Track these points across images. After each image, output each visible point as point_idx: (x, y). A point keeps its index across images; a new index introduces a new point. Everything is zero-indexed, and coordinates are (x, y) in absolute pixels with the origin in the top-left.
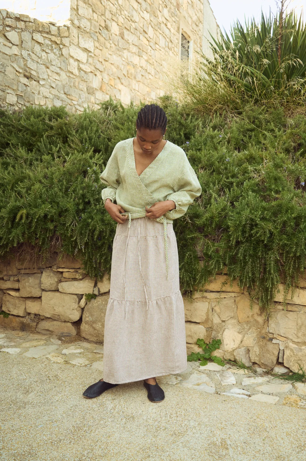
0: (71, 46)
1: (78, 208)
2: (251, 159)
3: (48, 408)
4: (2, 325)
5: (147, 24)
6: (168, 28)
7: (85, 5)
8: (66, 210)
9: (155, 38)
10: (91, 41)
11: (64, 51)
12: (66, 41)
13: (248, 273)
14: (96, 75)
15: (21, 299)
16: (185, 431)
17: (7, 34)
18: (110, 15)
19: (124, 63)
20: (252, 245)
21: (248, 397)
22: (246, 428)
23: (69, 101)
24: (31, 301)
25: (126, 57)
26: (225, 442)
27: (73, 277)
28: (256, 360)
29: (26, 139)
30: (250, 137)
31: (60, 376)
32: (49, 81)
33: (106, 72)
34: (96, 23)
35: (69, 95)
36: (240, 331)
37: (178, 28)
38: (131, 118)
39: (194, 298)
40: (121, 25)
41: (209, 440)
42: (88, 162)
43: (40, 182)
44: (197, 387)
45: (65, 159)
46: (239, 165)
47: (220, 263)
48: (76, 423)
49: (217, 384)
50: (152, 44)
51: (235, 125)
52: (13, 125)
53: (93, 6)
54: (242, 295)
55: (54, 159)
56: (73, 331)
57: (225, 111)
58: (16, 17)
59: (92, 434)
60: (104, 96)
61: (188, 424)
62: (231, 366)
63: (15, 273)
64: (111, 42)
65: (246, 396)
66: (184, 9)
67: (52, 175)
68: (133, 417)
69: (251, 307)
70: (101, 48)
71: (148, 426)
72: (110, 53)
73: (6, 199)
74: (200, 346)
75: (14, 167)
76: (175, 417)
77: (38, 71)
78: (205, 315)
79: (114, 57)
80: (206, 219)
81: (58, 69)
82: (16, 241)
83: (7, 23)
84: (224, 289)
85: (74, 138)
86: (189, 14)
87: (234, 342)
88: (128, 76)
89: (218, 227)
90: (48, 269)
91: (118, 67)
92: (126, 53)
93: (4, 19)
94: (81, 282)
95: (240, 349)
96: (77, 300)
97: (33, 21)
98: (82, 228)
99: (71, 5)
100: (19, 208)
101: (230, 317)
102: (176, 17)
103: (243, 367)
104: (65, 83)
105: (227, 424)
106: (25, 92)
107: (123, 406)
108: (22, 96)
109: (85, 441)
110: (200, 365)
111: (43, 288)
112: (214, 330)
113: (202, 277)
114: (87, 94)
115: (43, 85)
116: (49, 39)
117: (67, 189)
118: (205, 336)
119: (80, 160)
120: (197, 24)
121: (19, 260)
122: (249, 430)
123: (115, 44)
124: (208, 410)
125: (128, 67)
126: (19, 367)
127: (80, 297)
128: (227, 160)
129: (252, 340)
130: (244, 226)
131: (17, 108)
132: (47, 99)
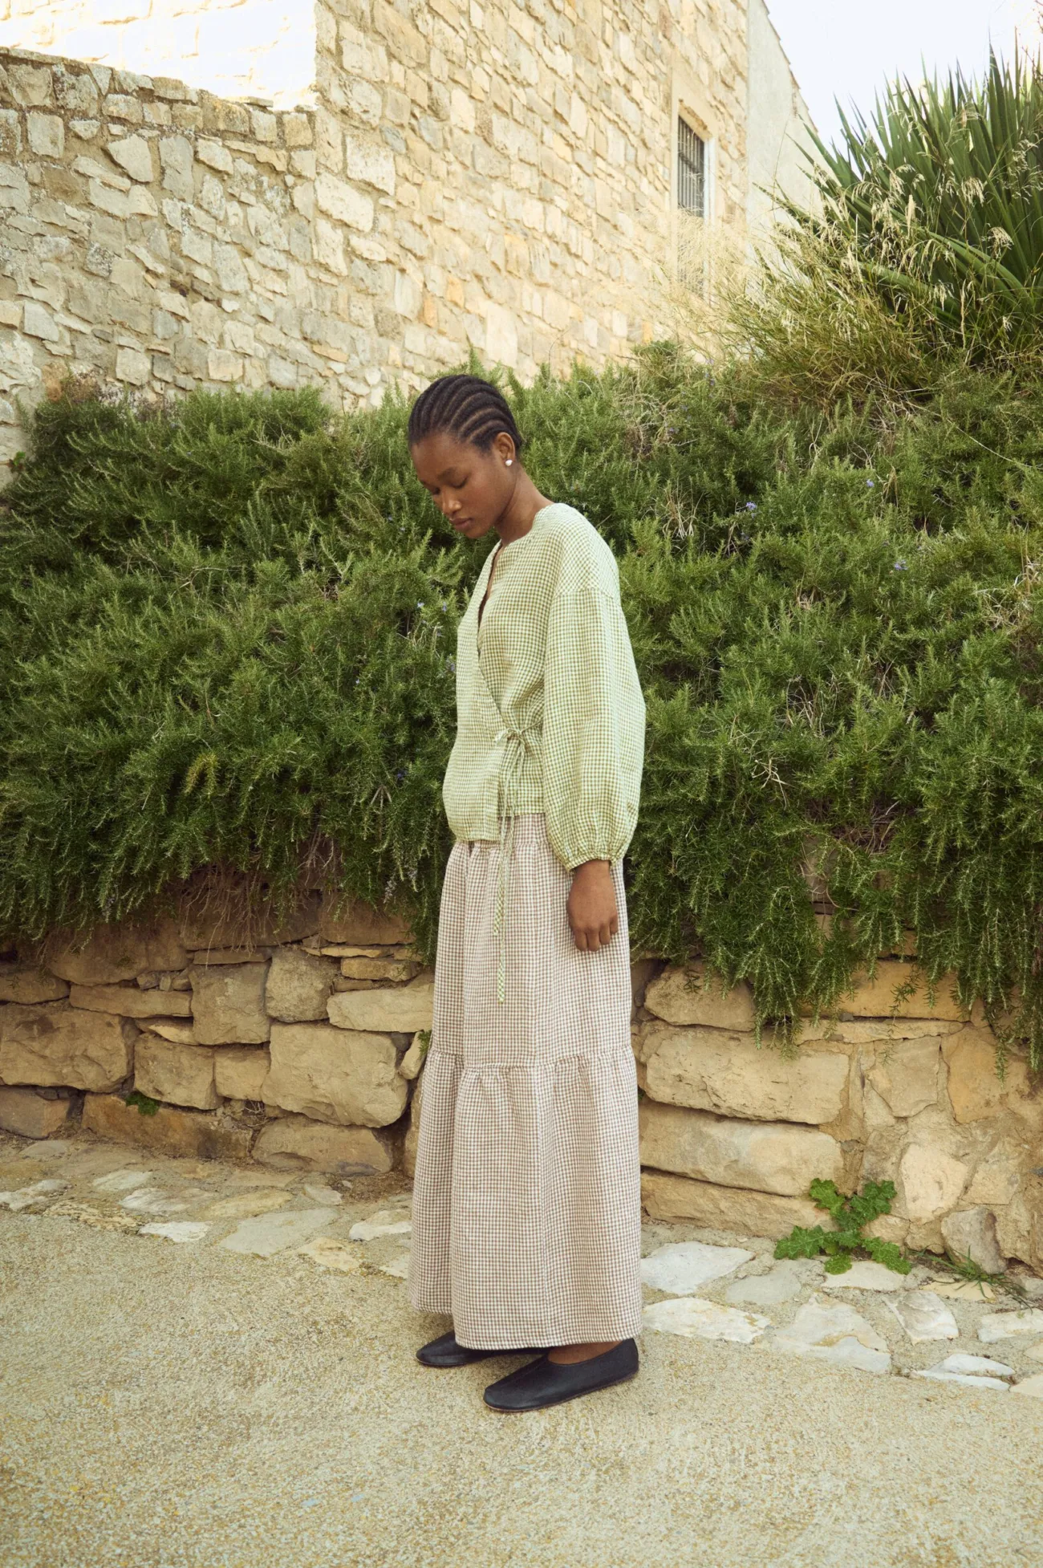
0: (322, 177)
1: (391, 741)
2: (979, 561)
3: (327, 1436)
4: (136, 1141)
5: (566, 88)
6: (633, 100)
7: (362, 34)
8: (353, 752)
9: (591, 134)
10: (386, 157)
11: (301, 196)
12: (304, 162)
13: (990, 955)
14: (403, 271)
15: (199, 1050)
16: (805, 1513)
17: (112, 147)
18: (446, 66)
19: (495, 225)
20: (1003, 860)
21: (1006, 1385)
22: (1015, 1499)
23: (319, 364)
24: (233, 1059)
25: (499, 207)
26: (948, 1549)
27: (378, 975)
28: (1021, 1250)
29: (196, 505)
30: (967, 482)
31: (355, 1320)
32: (253, 297)
33: (436, 260)
34: (399, 95)
35: (319, 343)
36: (961, 1153)
37: (668, 99)
38: (548, 423)
39: (799, 1042)
40: (480, 96)
41: (891, 1544)
42: (417, 582)
43: (257, 653)
44: (825, 1352)
45: (334, 571)
46: (939, 582)
47: (890, 922)
48: (428, 1489)
49: (894, 1339)
50: (582, 157)
51: (910, 441)
52: (146, 458)
53: (389, 38)
54: (967, 1029)
55: (294, 573)
56: (380, 1156)
57: (873, 392)
58: (142, 89)
59: (490, 1528)
60: (430, 339)
61: (812, 1486)
62: (932, 1274)
63: (178, 965)
64: (450, 156)
65: (997, 1382)
66: (686, 33)
67: (297, 632)
68: (621, 1466)
69: (1002, 1073)
70: (418, 178)
71: (678, 1497)
72: (448, 193)
73: (144, 714)
74: (820, 1205)
75: (160, 602)
76: (765, 1461)
77: (218, 265)
78: (836, 1099)
79: (462, 206)
80: (839, 774)
81: (281, 258)
82: (185, 859)
83: (114, 110)
84: (903, 1010)
85: (358, 495)
86: (700, 48)
87: (941, 1188)
88: (507, 268)
89: (882, 799)
90: (291, 949)
91: (473, 242)
92: (499, 193)
93: (102, 96)
94: (406, 990)
95: (962, 1215)
96: (393, 1052)
97: (195, 99)
98: (407, 812)
99: (319, 39)
100: (192, 749)
101: (922, 1106)
102: (658, 62)
103: (974, 1274)
104: (305, 301)
105: (947, 1483)
106: (176, 339)
107: (582, 1426)
108: (166, 354)
109: (467, 1554)
110: (827, 1270)
111: (274, 1014)
112: (871, 1149)
113: (827, 969)
114: (376, 336)
115: (233, 315)
116: (248, 158)
117: (350, 676)
118: (837, 1169)
119: (389, 576)
120: (728, 80)
121: (193, 921)
122: (1025, 1507)
123: (462, 163)
124: (876, 1436)
125: (507, 239)
126: (212, 1291)
127: (403, 1041)
128: (897, 566)
129: (1001, 1180)
130: (975, 796)
131: (151, 397)
132: (247, 362)
